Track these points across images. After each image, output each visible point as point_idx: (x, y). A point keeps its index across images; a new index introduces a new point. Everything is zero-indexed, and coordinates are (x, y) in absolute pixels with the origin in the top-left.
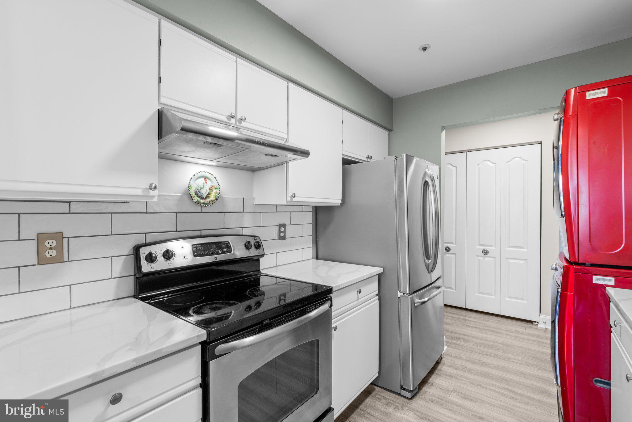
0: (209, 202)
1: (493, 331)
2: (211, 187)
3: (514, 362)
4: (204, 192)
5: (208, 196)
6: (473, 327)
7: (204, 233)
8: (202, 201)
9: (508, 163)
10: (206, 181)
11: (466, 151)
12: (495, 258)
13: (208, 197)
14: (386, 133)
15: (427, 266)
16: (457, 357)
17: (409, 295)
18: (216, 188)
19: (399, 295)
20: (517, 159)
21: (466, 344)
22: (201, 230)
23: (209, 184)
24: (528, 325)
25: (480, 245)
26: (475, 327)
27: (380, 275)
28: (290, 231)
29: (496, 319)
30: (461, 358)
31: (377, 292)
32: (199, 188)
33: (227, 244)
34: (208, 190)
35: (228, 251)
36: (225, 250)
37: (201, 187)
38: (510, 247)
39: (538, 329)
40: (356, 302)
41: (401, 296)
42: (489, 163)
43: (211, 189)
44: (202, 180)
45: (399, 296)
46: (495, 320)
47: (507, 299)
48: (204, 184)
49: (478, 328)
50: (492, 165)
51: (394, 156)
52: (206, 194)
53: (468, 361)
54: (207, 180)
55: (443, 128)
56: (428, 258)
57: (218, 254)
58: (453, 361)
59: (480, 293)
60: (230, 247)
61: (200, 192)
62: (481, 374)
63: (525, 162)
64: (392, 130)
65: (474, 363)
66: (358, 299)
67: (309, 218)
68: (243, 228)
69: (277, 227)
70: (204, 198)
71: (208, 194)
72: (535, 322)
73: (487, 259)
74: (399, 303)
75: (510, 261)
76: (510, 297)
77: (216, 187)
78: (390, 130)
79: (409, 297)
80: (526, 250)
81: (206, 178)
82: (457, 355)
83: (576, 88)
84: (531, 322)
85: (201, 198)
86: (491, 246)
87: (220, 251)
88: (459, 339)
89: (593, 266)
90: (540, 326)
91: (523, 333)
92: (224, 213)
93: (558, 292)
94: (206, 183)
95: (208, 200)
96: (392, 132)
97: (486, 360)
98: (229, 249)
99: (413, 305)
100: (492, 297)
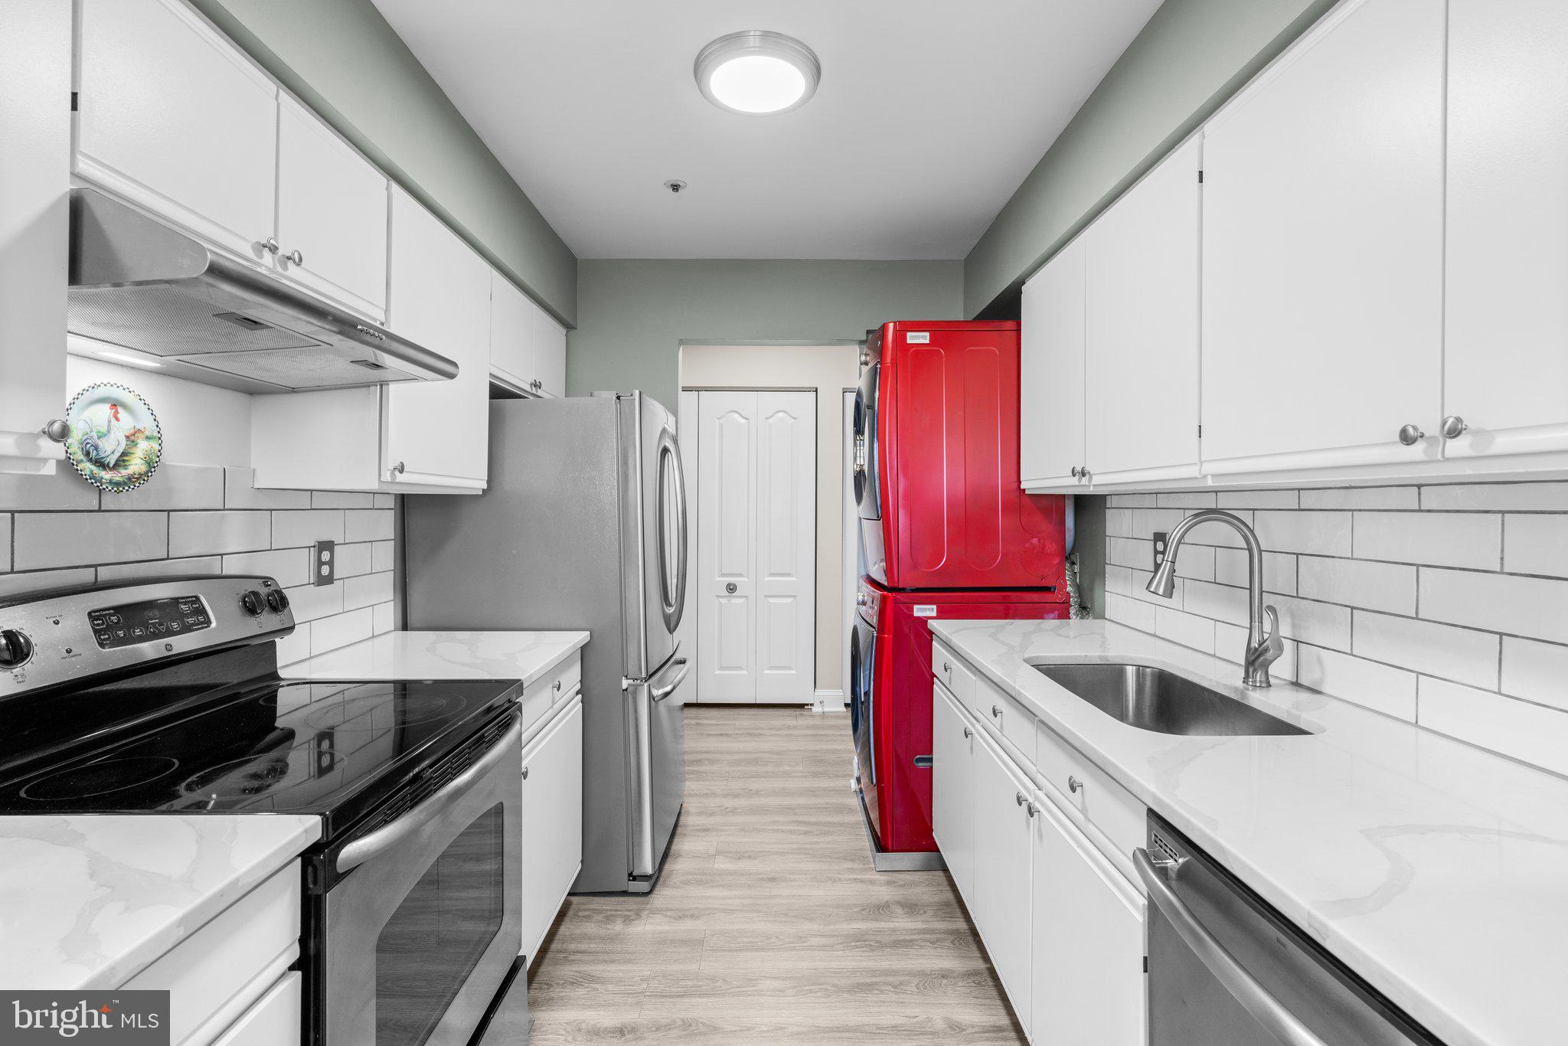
0: (129, 479)
1: (751, 735)
2: (132, 431)
3: (794, 777)
4: (111, 448)
5: (124, 461)
6: (718, 735)
7: (105, 574)
8: (106, 475)
9: (770, 421)
10: (117, 412)
11: (698, 390)
12: (746, 597)
13: (121, 462)
14: (564, 331)
15: (667, 619)
16: (706, 795)
17: (646, 681)
18: (148, 438)
19: (625, 683)
20: (781, 415)
21: (715, 768)
22: (95, 566)
23: (126, 423)
24: (798, 712)
25: (723, 575)
26: (721, 735)
27: (584, 650)
28: (344, 561)
29: (750, 713)
30: (714, 795)
31: (578, 686)
32: (95, 435)
33: (193, 602)
34: (124, 442)
35: (198, 624)
36: (191, 620)
37: (99, 432)
38: (772, 575)
39: (812, 716)
40: (550, 711)
41: (629, 685)
42: (736, 415)
43: (131, 439)
44: (105, 410)
45: (624, 687)
46: (750, 715)
47: (766, 672)
48: (109, 421)
49: (727, 735)
50: (743, 421)
51: (614, 392)
52: (117, 455)
53: (725, 796)
54: (120, 409)
55: (681, 342)
56: (669, 605)
57: (171, 633)
58: (700, 803)
59: (722, 668)
60: (202, 611)
61: (96, 448)
62: (753, 811)
63: (794, 420)
64: (574, 328)
65: (737, 796)
66: (554, 703)
67: (386, 525)
68: (222, 555)
69: (312, 549)
70: (111, 465)
71: (124, 454)
72: (807, 705)
73: (734, 601)
74: (625, 700)
75: (772, 600)
76: (771, 668)
77: (148, 433)
78: (569, 326)
79: (646, 685)
80: (794, 579)
81: (115, 404)
82: (705, 791)
83: (895, 323)
84: (801, 706)
85: (101, 464)
86: (740, 575)
87: (175, 625)
88: (699, 762)
89: (913, 591)
90: (816, 709)
91: (795, 727)
92: (169, 511)
93: (873, 636)
94: (117, 419)
95: (124, 472)
96: (572, 332)
97: (755, 785)
98: (201, 618)
99: (651, 697)
100: (743, 672)
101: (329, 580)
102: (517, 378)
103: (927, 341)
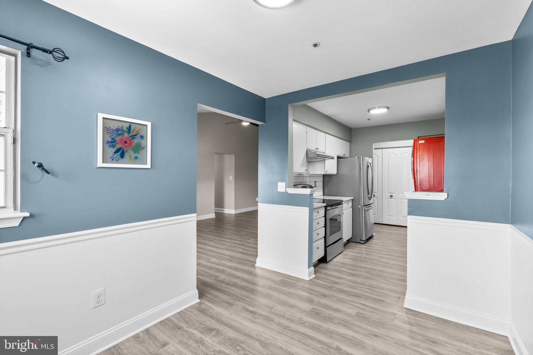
6: (385, 229)
9: (401, 155)
11: (382, 148)
12: (395, 199)
14: (349, 143)
15: (369, 198)
17: (363, 207)
20: (405, 153)
25: (389, 193)
27: (352, 200)
31: (351, 206)
38: (402, 193)
40: (347, 207)
41: (361, 207)
42: (393, 154)
45: (360, 207)
47: (401, 218)
51: (358, 156)
53: (385, 237)
55: (374, 143)
56: (369, 195)
58: (377, 236)
59: (389, 216)
63: (408, 154)
64: (351, 142)
67: (321, 179)
68: (307, 182)
69: (314, 182)
73: (392, 199)
74: (360, 209)
75: (402, 200)
76: (402, 217)
82: (379, 235)
83: (417, 139)
86: (394, 193)
92: (304, 177)
96: (351, 143)
99: (365, 210)
100: (394, 217)
101: (316, 187)
102: (341, 155)
103: (424, 142)
